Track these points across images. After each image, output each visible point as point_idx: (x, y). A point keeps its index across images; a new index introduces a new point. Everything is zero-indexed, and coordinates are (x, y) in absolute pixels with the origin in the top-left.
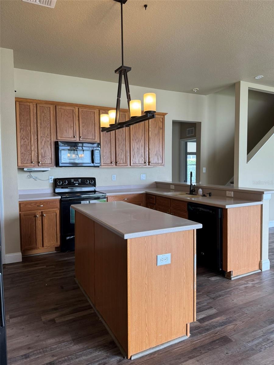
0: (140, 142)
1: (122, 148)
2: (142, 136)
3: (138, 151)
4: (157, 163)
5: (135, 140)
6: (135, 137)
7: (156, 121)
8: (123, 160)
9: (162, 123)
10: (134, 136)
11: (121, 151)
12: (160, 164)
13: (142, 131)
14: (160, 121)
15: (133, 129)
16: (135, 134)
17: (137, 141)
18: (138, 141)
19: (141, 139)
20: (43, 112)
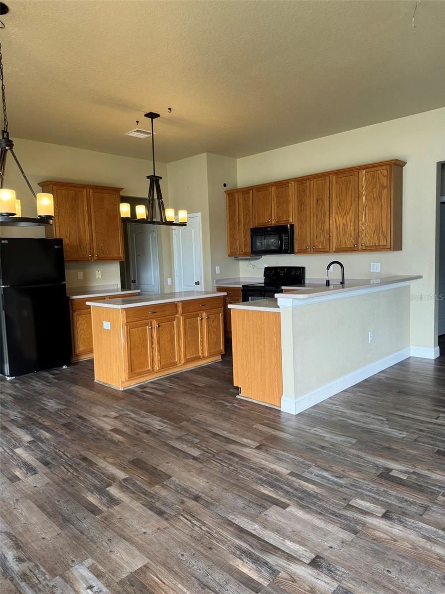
0: (348, 214)
1: (321, 227)
2: (351, 205)
3: (344, 228)
4: (377, 244)
5: (340, 213)
6: (340, 208)
7: (375, 178)
8: (323, 243)
9: (386, 178)
10: (338, 208)
11: (321, 231)
12: (382, 247)
13: (351, 197)
14: (383, 175)
15: (336, 197)
16: (340, 204)
17: (343, 214)
18: (345, 215)
19: (350, 209)
20: (245, 199)
